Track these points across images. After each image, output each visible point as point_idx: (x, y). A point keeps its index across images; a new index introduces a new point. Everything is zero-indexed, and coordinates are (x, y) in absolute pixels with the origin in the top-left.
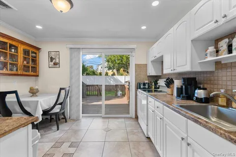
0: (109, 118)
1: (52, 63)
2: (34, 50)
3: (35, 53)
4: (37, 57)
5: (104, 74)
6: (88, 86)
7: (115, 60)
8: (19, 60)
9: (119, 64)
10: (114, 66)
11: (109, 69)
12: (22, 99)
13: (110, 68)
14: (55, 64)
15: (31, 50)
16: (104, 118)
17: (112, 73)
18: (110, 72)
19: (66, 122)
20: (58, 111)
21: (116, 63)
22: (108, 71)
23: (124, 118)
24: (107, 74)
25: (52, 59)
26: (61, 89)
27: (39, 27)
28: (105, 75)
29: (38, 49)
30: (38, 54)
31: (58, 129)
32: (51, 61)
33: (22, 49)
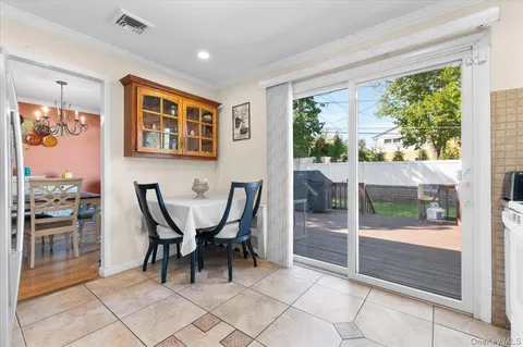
0: (371, 287)
1: (238, 131)
2: (208, 109)
3: (211, 114)
4: (214, 121)
5: (389, 156)
6: (334, 184)
7: (426, 117)
8: (180, 129)
9: (440, 124)
10: (422, 133)
11: (406, 144)
12: (166, 202)
13: (410, 141)
14: (243, 131)
15: (202, 107)
16: (353, 282)
17: (416, 154)
18: (410, 153)
19: (255, 266)
20: (233, 235)
21: (430, 124)
22: (402, 149)
23: (435, 306)
24: (399, 157)
25: (238, 121)
26: (235, 185)
27: (204, 55)
28: (395, 160)
29: (216, 105)
30: (214, 115)
31: (230, 280)
32: (237, 127)
33: (185, 108)
